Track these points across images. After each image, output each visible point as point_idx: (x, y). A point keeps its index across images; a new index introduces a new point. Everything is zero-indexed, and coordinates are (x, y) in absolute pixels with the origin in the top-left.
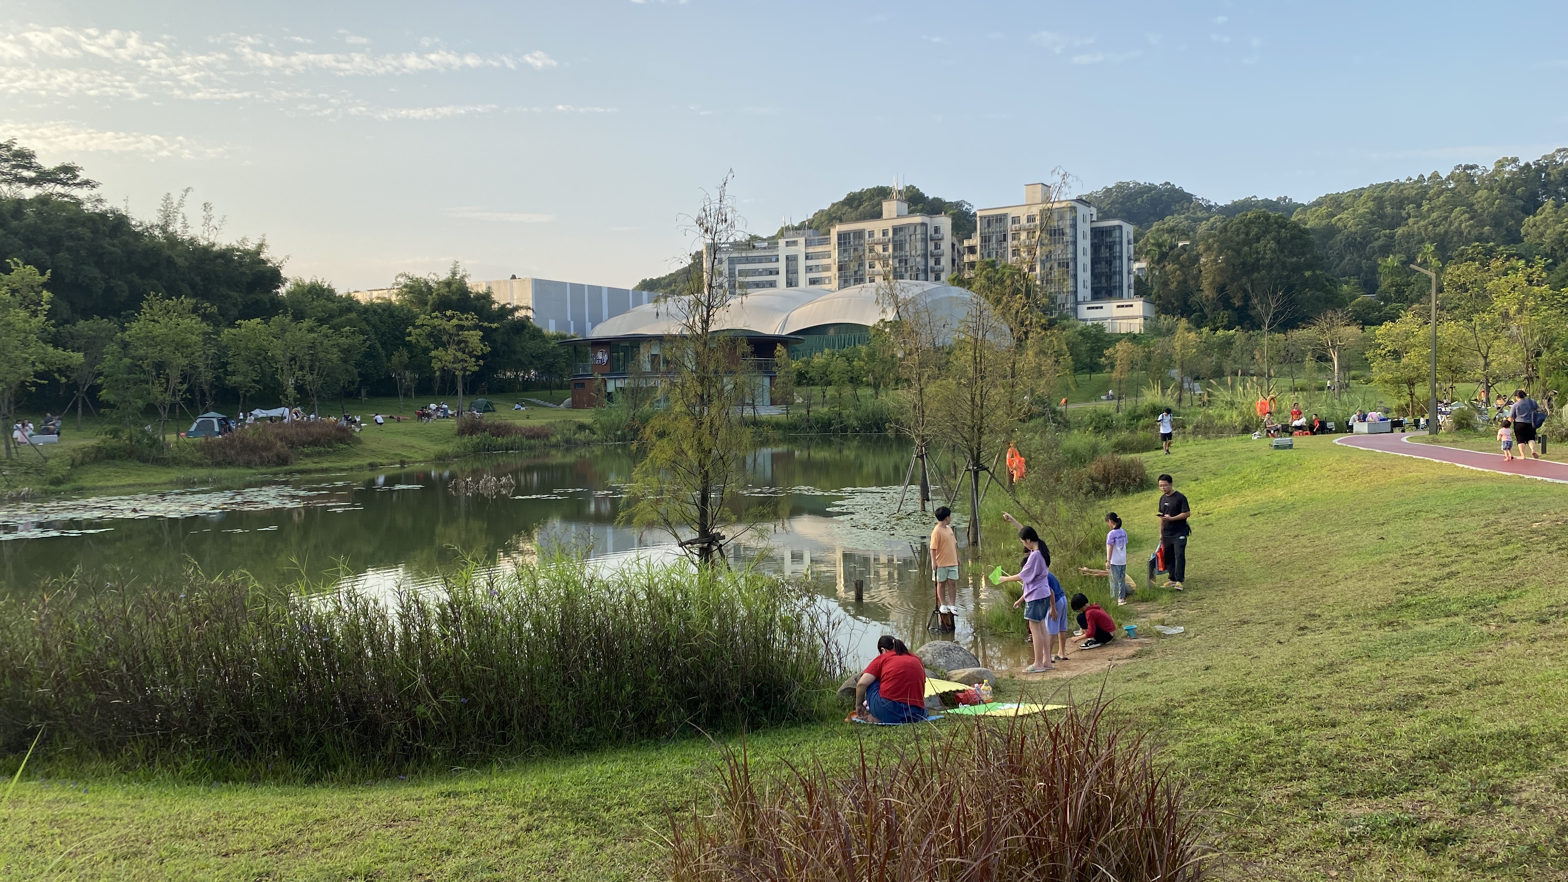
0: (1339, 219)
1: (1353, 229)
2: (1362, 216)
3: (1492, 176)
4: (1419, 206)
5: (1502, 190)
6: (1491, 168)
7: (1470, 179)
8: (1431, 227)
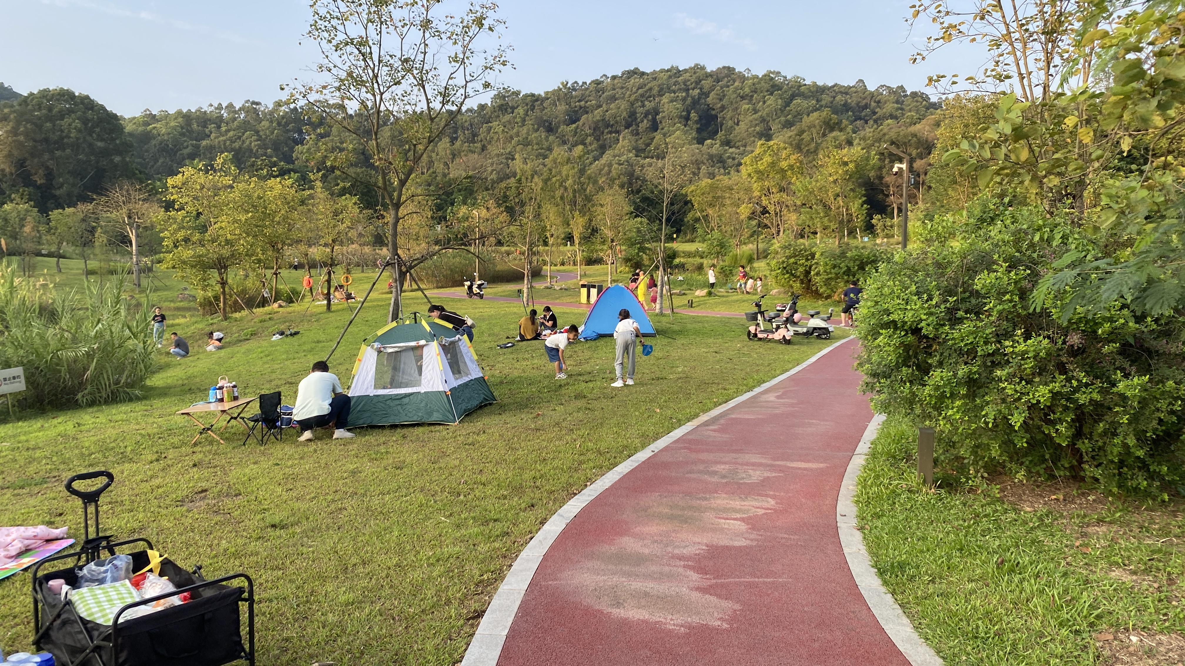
0: (154, 128)
1: (166, 138)
2: (174, 128)
3: (271, 113)
4: (219, 127)
5: (279, 124)
6: (271, 106)
7: (256, 111)
8: (228, 143)
